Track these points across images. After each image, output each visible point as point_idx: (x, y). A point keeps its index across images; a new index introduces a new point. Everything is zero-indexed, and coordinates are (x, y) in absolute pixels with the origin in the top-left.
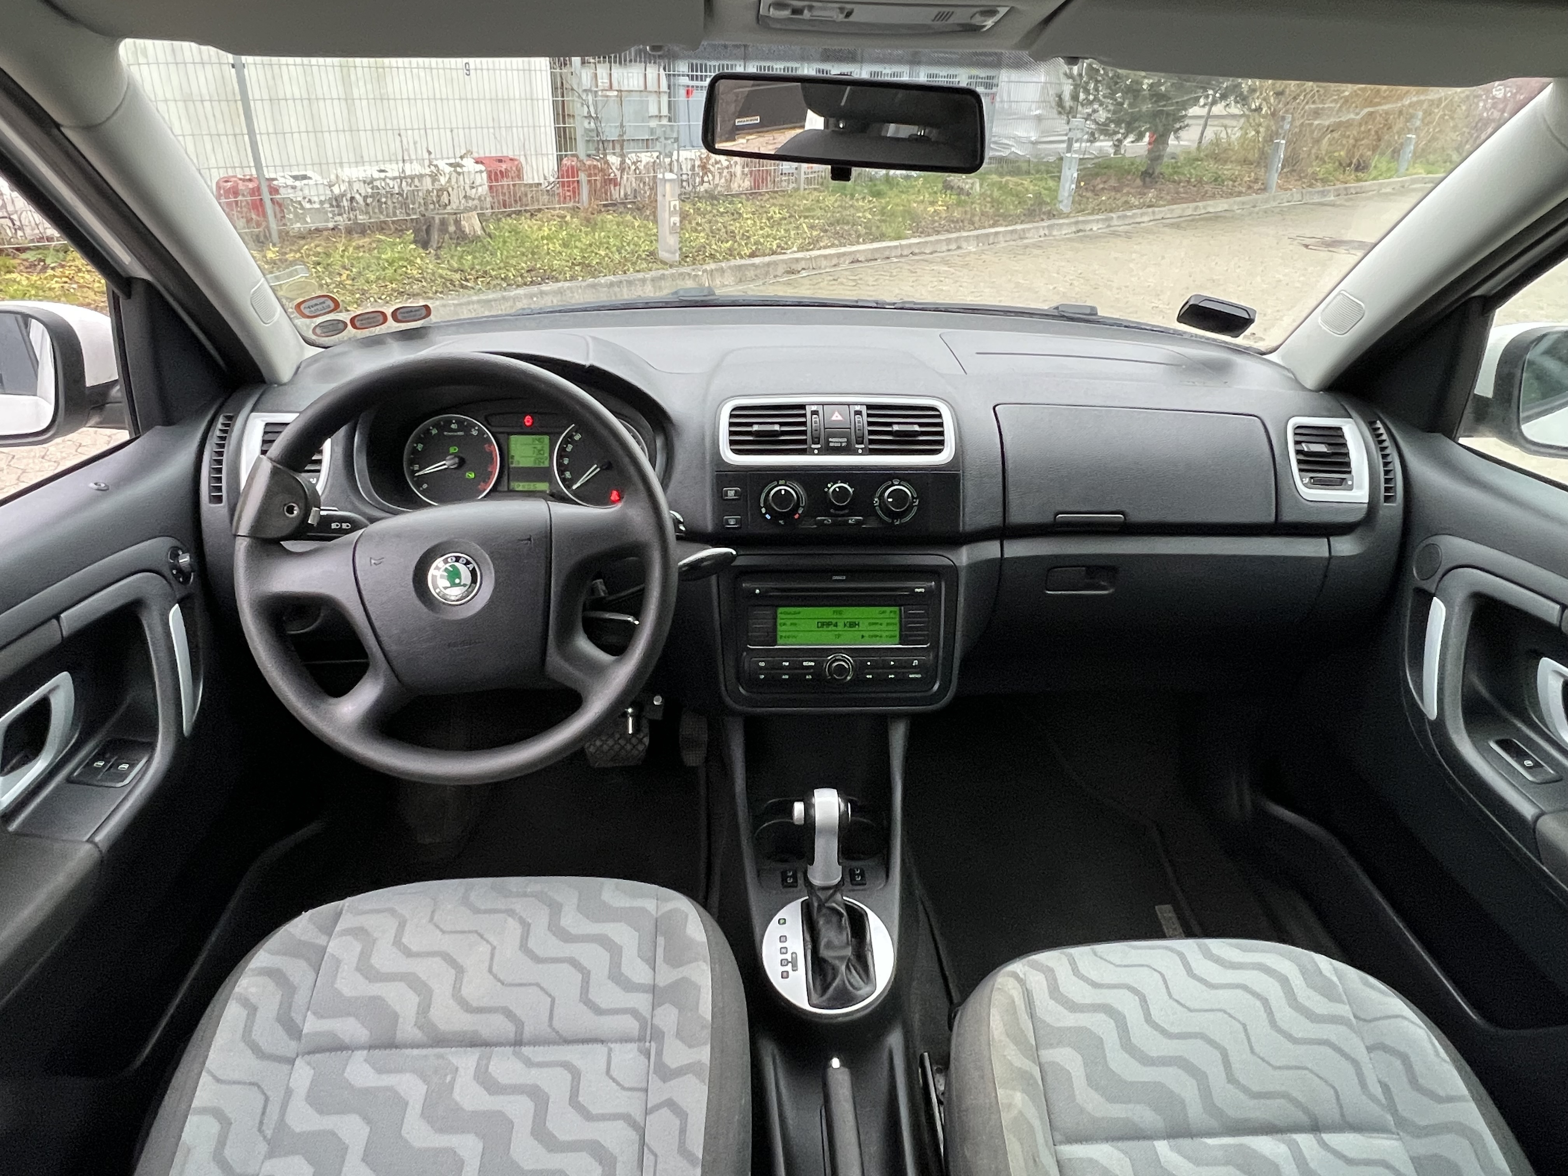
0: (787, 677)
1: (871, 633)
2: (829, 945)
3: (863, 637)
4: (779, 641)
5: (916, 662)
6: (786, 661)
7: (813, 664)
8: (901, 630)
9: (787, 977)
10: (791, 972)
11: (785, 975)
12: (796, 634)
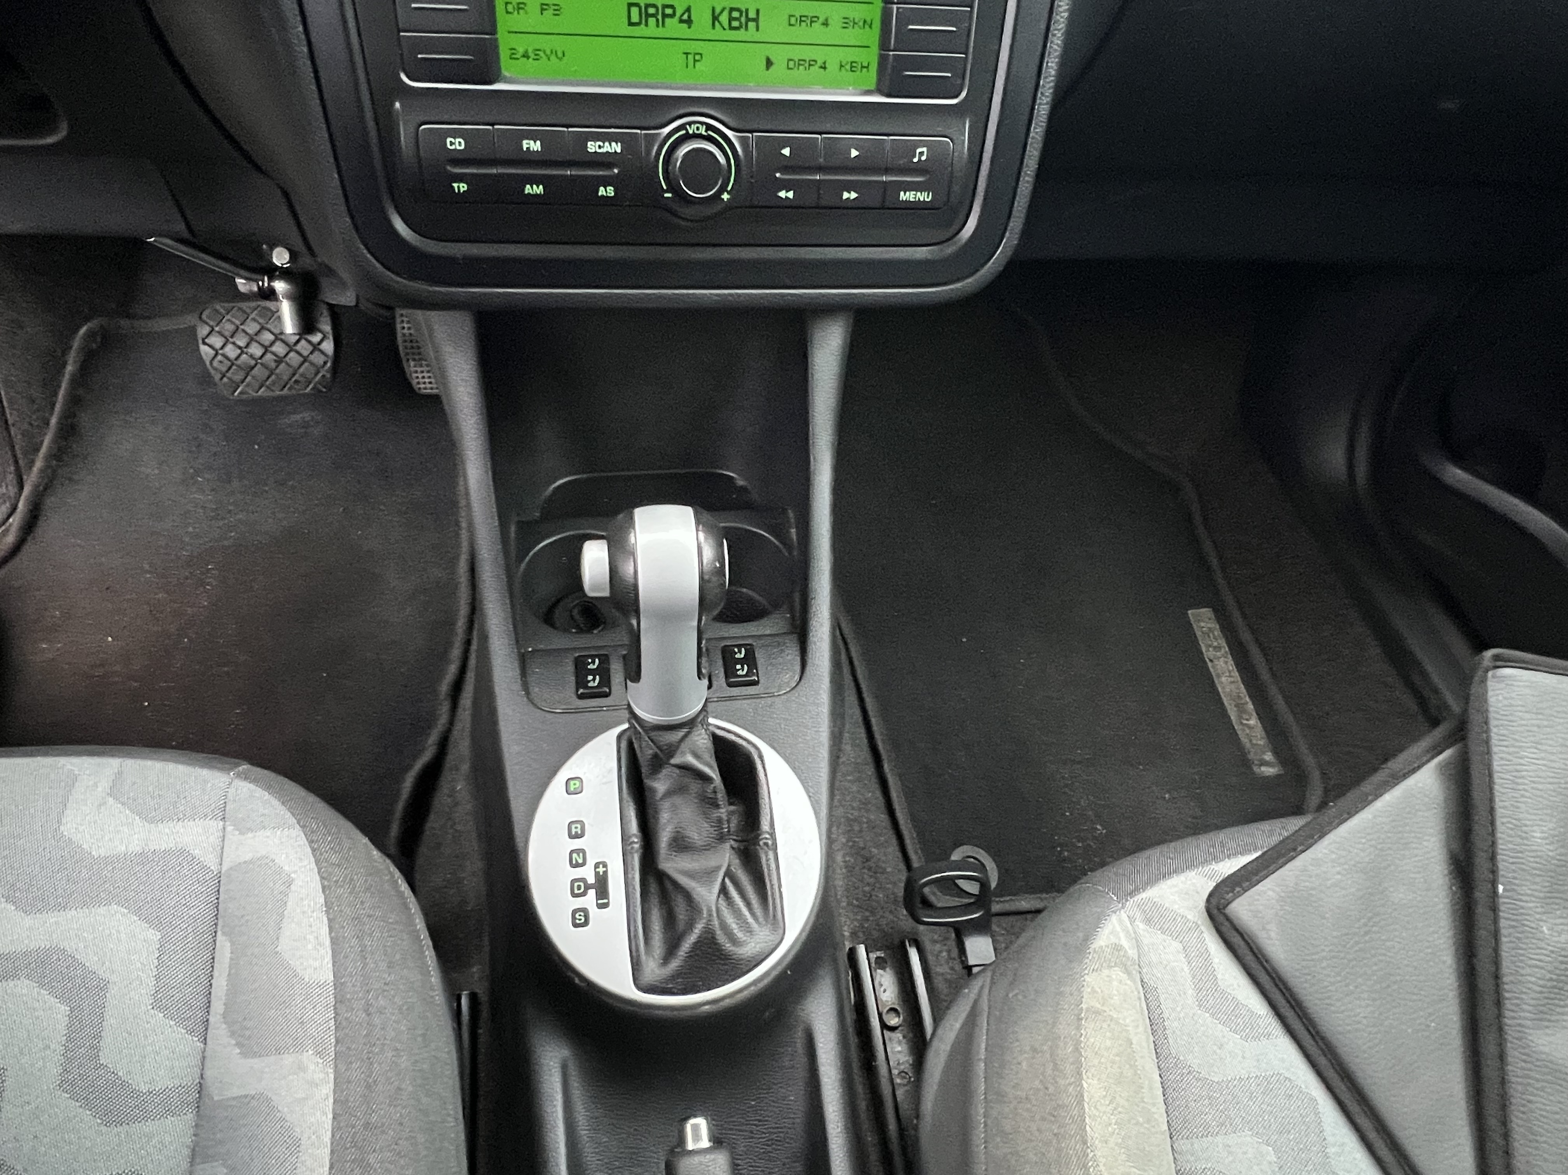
0: (539, 190)
1: (798, 53)
2: (680, 844)
3: (769, 63)
4: (507, 66)
5: (922, 153)
6: (533, 137)
7: (617, 147)
8: (884, 45)
9: (586, 923)
10: (593, 911)
11: (581, 919)
12: (557, 43)
